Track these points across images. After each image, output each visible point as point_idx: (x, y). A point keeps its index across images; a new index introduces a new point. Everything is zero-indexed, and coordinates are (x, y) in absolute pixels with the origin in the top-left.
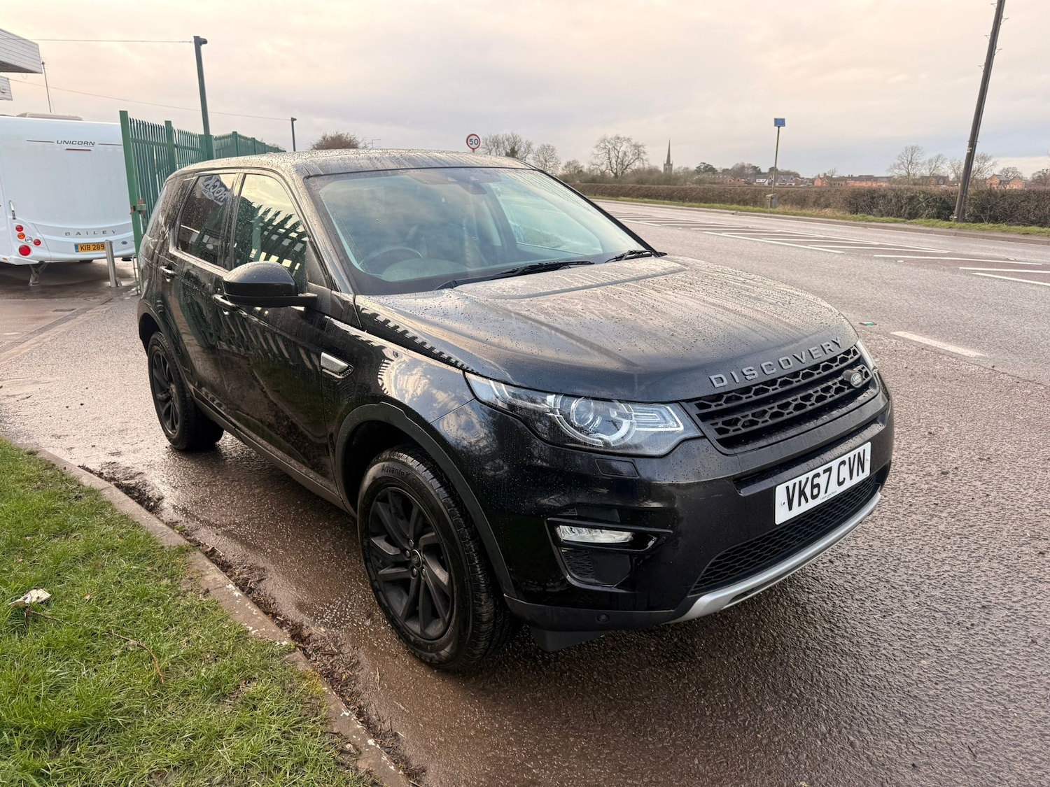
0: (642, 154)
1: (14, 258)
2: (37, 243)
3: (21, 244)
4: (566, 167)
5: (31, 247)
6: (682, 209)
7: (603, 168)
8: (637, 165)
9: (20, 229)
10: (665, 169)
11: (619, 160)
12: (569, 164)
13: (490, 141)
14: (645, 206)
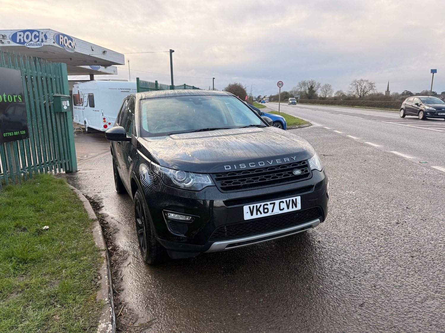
0: (373, 87)
1: (102, 129)
2: (110, 124)
3: (104, 124)
4: (336, 93)
5: (108, 125)
6: (381, 111)
7: (354, 93)
8: (371, 92)
9: (104, 119)
10: (386, 93)
11: (362, 90)
12: (338, 92)
13: (302, 83)
14: (364, 110)
